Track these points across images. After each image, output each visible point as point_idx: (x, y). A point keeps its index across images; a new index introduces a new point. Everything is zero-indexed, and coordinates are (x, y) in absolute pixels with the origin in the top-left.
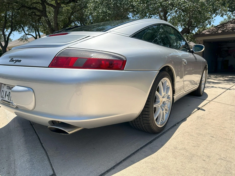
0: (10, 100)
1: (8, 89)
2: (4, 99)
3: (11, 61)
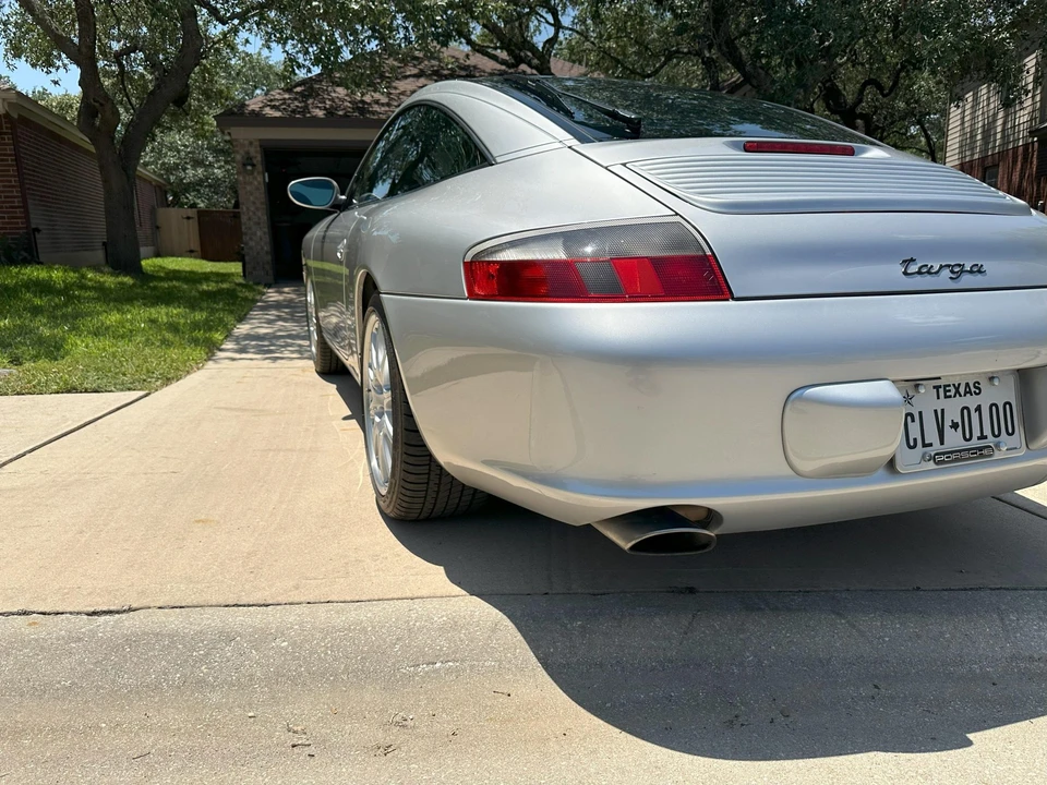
0: (982, 437)
1: (946, 397)
2: (937, 447)
3: (919, 273)
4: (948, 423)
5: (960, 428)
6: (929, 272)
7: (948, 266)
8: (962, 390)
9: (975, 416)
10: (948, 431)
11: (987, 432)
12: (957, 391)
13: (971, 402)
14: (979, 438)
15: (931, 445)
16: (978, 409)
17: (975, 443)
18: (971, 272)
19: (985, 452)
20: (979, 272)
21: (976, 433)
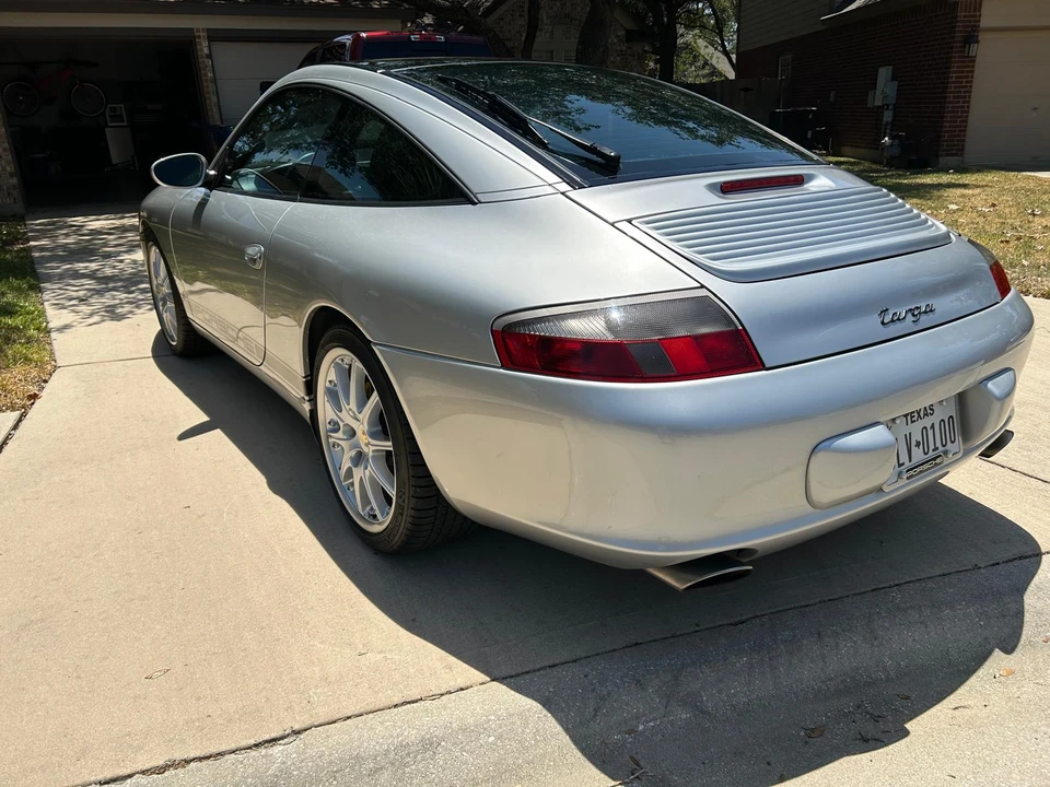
0: (936, 449)
1: (912, 422)
2: (907, 464)
3: (892, 321)
4: (914, 443)
5: (921, 446)
6: (898, 319)
7: (911, 310)
8: (922, 415)
9: (930, 432)
10: (914, 449)
11: (939, 444)
12: (919, 416)
13: (927, 422)
14: (934, 450)
15: (903, 464)
16: (933, 427)
17: (931, 454)
18: (926, 312)
19: (938, 461)
20: (931, 311)
21: (932, 447)
